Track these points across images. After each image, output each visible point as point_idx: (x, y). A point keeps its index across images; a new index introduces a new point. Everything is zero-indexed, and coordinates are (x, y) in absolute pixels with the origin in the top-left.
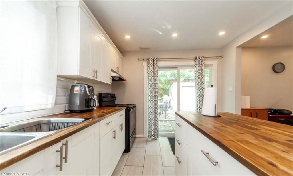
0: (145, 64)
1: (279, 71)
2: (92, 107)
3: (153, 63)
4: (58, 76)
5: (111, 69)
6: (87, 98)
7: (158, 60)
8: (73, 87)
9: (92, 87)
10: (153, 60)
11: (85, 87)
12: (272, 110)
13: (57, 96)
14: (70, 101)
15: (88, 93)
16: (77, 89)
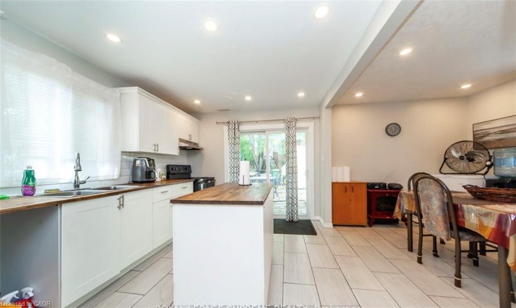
0: (226, 128)
1: (393, 134)
2: (153, 178)
3: (235, 127)
4: (122, 152)
5: (179, 139)
6: (148, 170)
7: (239, 123)
8: (135, 161)
9: (153, 160)
10: (234, 123)
11: (145, 160)
12: (381, 184)
13: (121, 169)
14: (134, 173)
15: (148, 165)
16: (138, 162)
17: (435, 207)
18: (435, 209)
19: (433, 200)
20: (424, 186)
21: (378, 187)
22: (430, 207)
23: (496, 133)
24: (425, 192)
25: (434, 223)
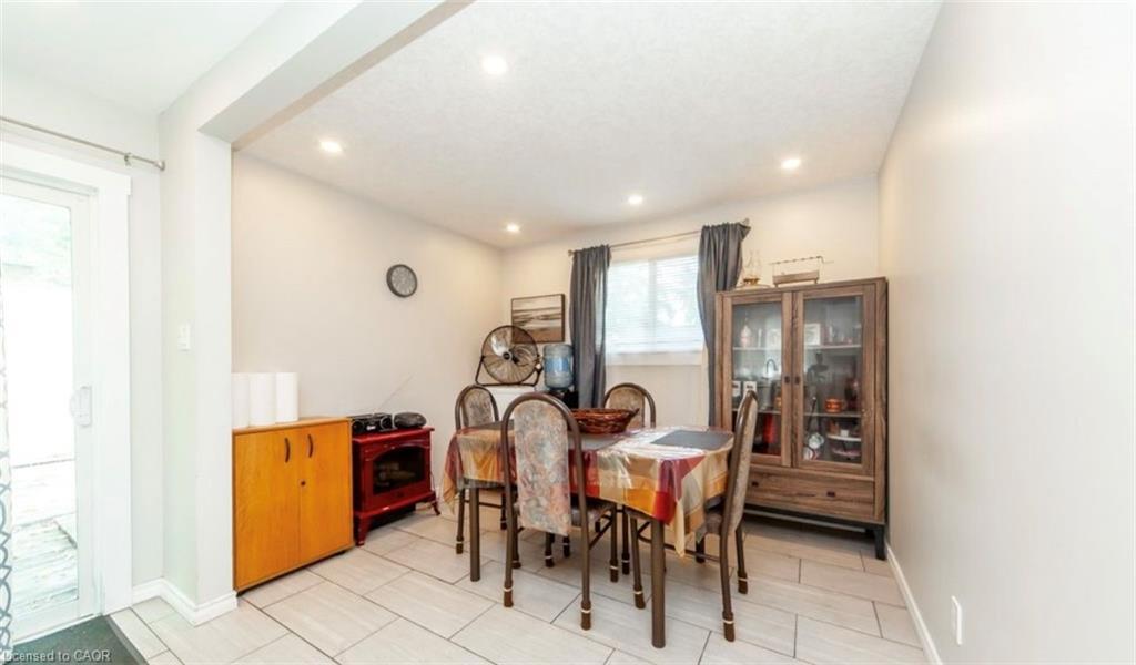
12: (380, 417)
17: (548, 466)
18: (548, 470)
19: (545, 449)
20: (528, 418)
21: (373, 428)
22: (538, 466)
23: (538, 318)
24: (529, 434)
25: (544, 502)
